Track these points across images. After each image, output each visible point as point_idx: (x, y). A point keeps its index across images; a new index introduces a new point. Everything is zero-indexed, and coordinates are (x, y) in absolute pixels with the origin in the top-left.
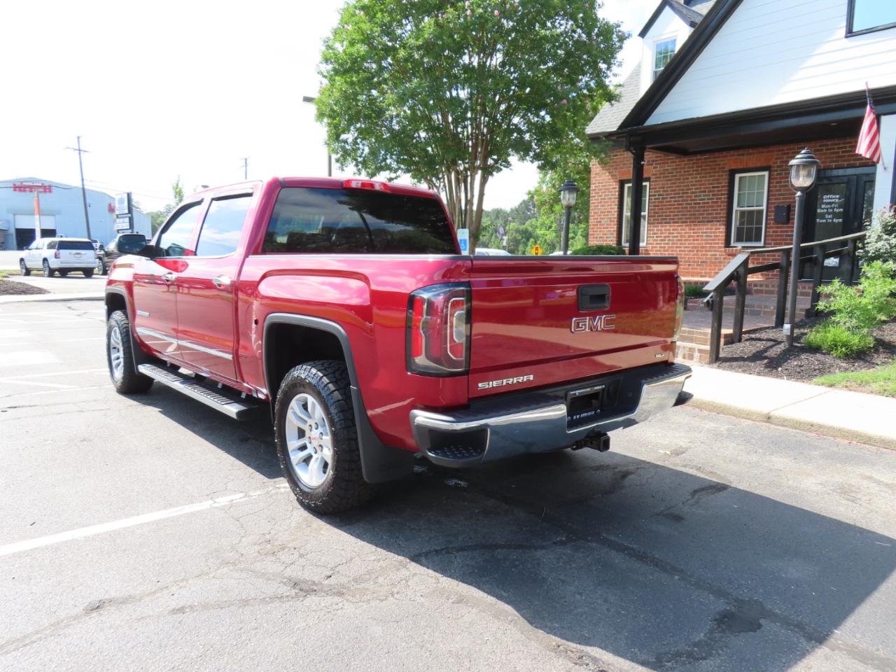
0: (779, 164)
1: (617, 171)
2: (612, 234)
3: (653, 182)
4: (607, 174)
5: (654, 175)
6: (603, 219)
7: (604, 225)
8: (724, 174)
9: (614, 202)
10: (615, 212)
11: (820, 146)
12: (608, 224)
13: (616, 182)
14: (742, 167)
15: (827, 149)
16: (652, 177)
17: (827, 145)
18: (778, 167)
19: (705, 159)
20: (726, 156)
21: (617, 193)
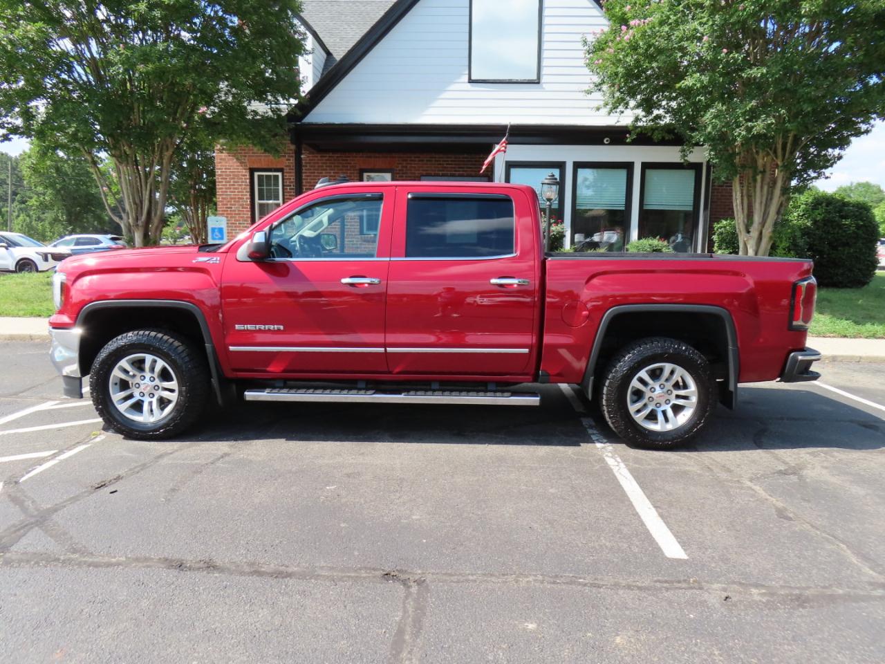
0: (400, 168)
1: (246, 158)
2: (246, 221)
3: (287, 172)
4: (235, 160)
5: (287, 166)
6: (233, 205)
7: (234, 211)
8: (356, 172)
9: (245, 189)
10: (246, 198)
11: (431, 158)
12: (239, 211)
13: (245, 169)
14: (370, 167)
15: (436, 161)
16: (285, 168)
17: (435, 158)
18: (400, 170)
19: (337, 157)
20: (356, 157)
21: (248, 181)
